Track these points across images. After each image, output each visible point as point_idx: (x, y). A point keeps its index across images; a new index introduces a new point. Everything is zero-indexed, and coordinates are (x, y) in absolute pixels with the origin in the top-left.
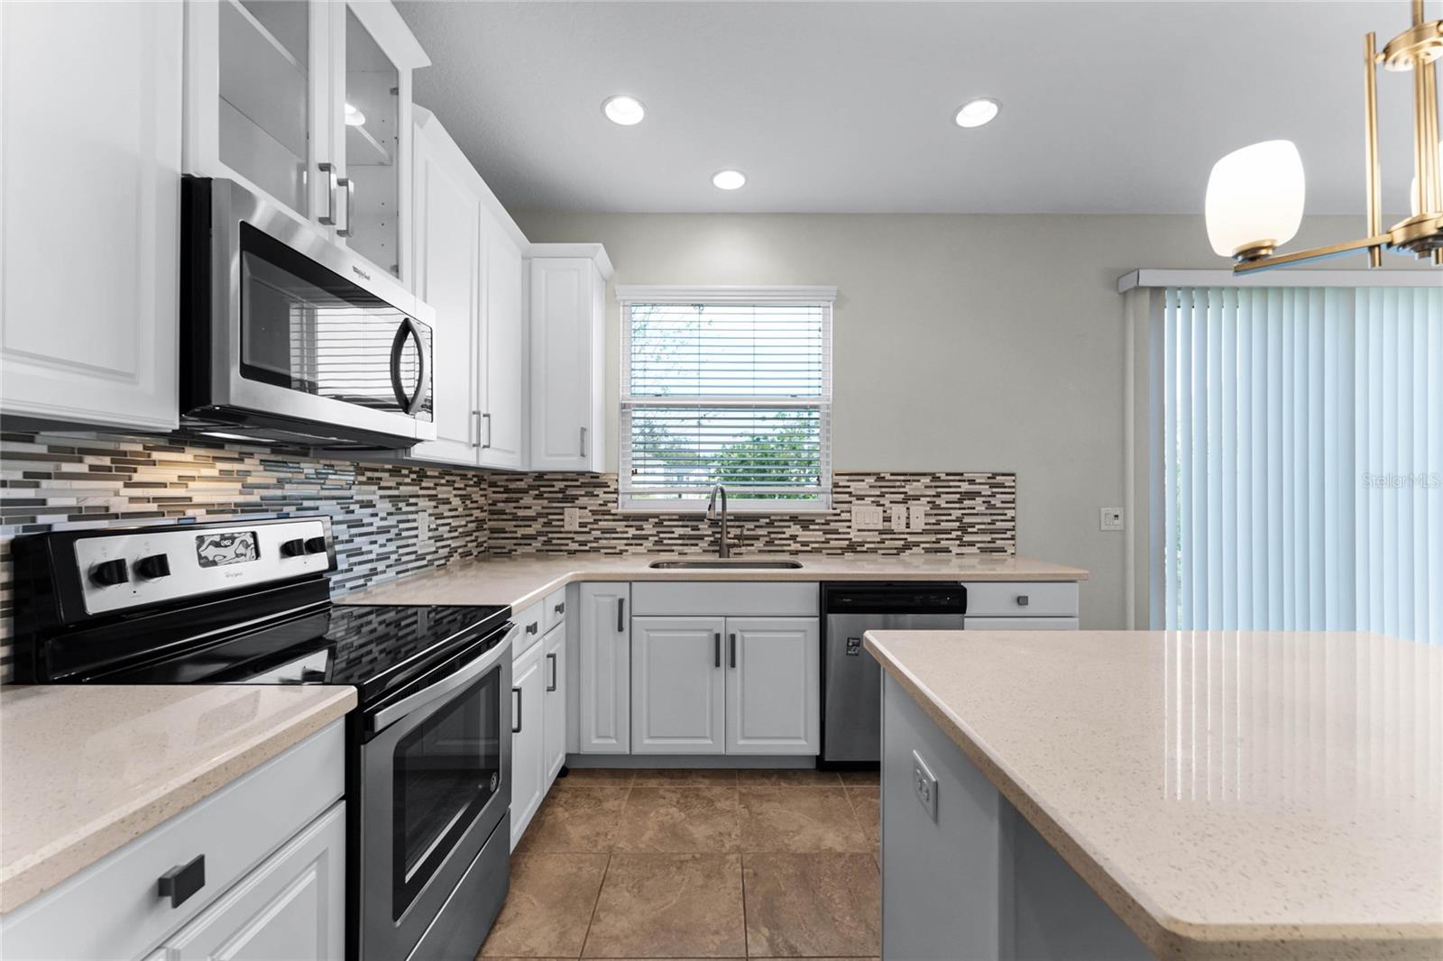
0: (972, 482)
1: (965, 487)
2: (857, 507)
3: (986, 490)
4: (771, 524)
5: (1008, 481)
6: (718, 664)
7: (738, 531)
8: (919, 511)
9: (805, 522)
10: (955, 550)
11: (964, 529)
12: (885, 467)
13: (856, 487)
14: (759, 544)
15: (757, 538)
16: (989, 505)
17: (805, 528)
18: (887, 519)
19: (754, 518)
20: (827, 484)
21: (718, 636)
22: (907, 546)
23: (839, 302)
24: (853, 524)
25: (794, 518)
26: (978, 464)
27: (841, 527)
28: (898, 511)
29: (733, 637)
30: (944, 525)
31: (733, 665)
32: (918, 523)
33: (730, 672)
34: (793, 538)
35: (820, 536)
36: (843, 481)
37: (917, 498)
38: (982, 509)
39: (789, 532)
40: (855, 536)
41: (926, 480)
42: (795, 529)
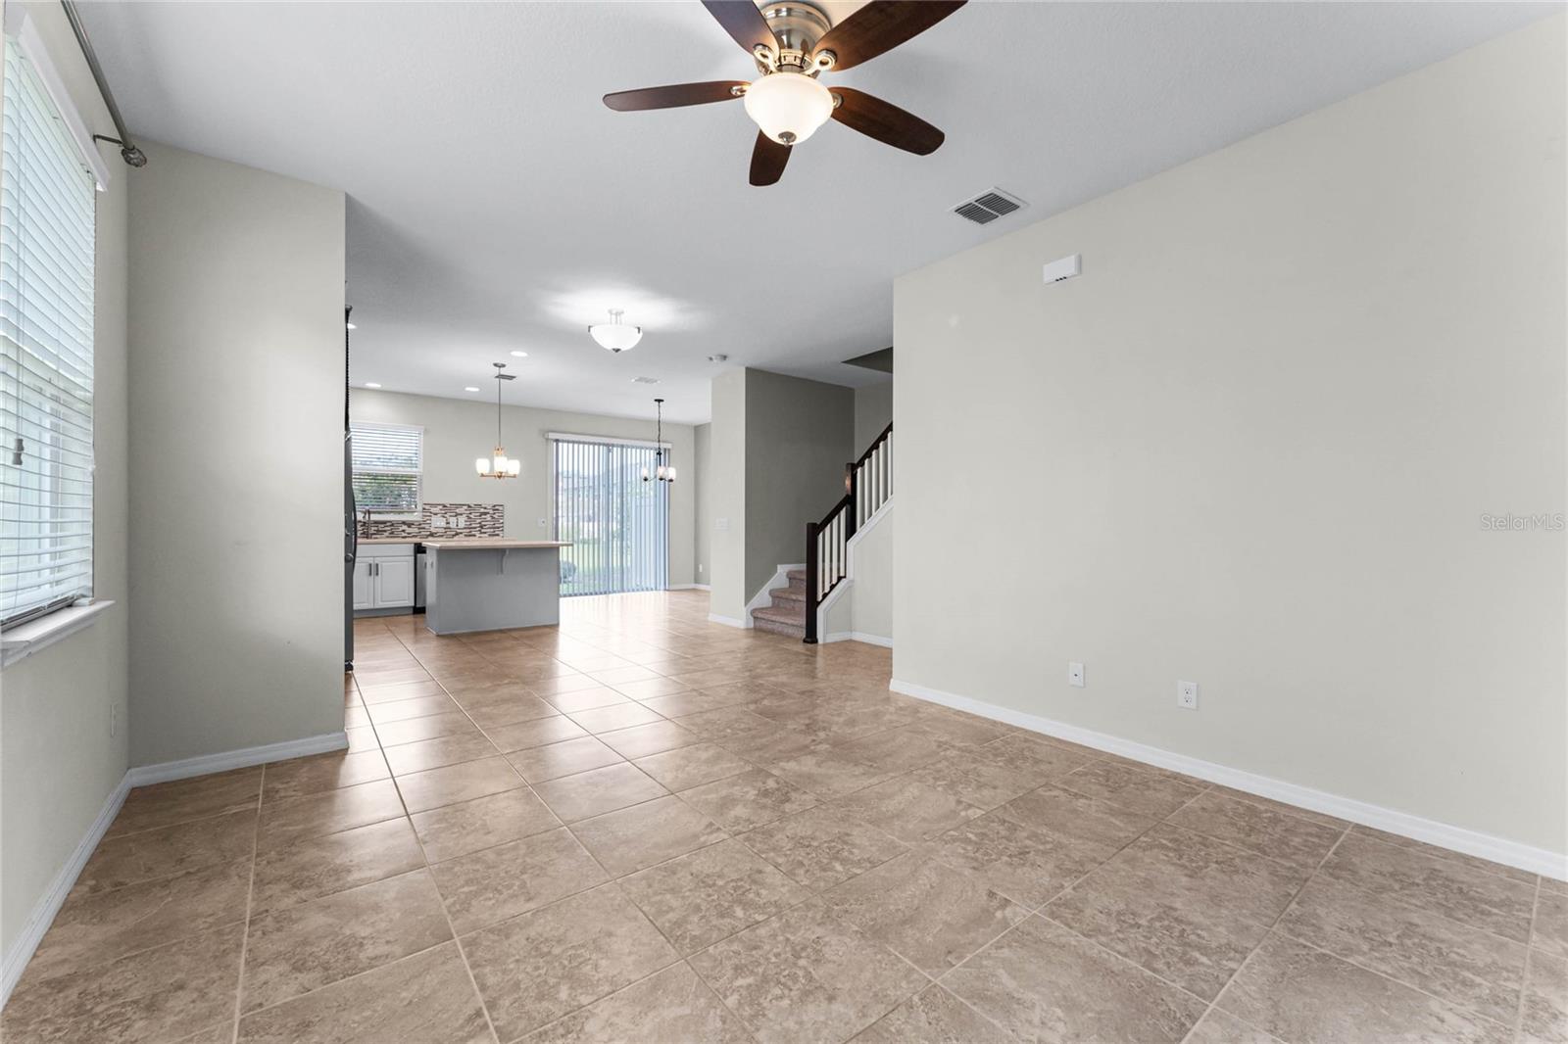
0: (485, 508)
1: (482, 510)
2: (434, 518)
3: (491, 512)
4: (392, 525)
5: (501, 508)
6: (370, 574)
7: (376, 528)
8: (462, 520)
9: (410, 525)
10: (478, 535)
11: (482, 527)
12: (447, 502)
13: (433, 510)
14: (387, 534)
15: (385, 531)
16: (493, 518)
17: (409, 527)
18: (448, 523)
19: (384, 523)
20: (420, 508)
21: (370, 565)
22: (457, 534)
23: (426, 432)
24: (433, 525)
25: (404, 523)
26: (488, 501)
27: (427, 526)
28: (453, 520)
29: (377, 565)
30: (473, 526)
31: (377, 574)
32: (462, 524)
33: (376, 577)
34: (403, 531)
35: (417, 530)
36: (427, 507)
37: (461, 514)
38: (489, 519)
39: (401, 529)
40: (433, 530)
41: (466, 507)
42: (404, 527)
